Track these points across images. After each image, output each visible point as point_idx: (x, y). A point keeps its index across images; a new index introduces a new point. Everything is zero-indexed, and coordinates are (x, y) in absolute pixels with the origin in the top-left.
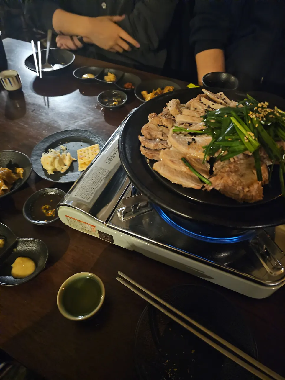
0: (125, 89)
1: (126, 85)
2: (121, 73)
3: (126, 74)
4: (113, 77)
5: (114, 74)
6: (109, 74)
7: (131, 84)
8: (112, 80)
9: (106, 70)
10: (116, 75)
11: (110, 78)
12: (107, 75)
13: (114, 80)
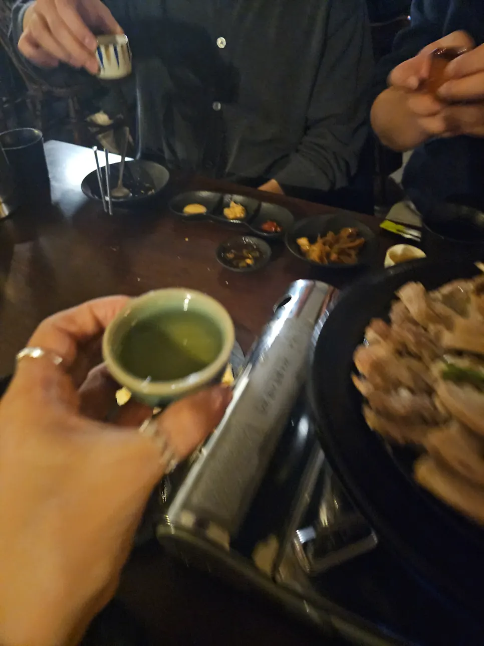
0: (265, 234)
1: (266, 226)
2: (254, 203)
3: (265, 205)
4: (240, 211)
5: (242, 204)
6: (232, 204)
7: (275, 224)
8: (238, 215)
9: (227, 197)
10: (245, 207)
11: (234, 211)
12: (228, 206)
13: (242, 215)
